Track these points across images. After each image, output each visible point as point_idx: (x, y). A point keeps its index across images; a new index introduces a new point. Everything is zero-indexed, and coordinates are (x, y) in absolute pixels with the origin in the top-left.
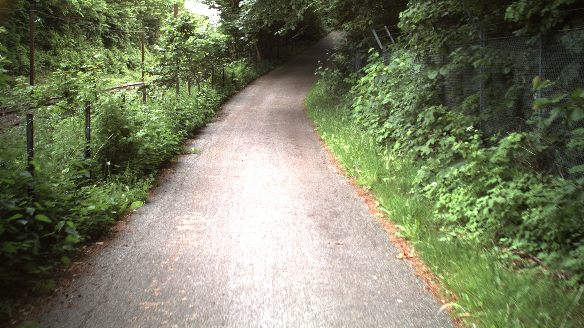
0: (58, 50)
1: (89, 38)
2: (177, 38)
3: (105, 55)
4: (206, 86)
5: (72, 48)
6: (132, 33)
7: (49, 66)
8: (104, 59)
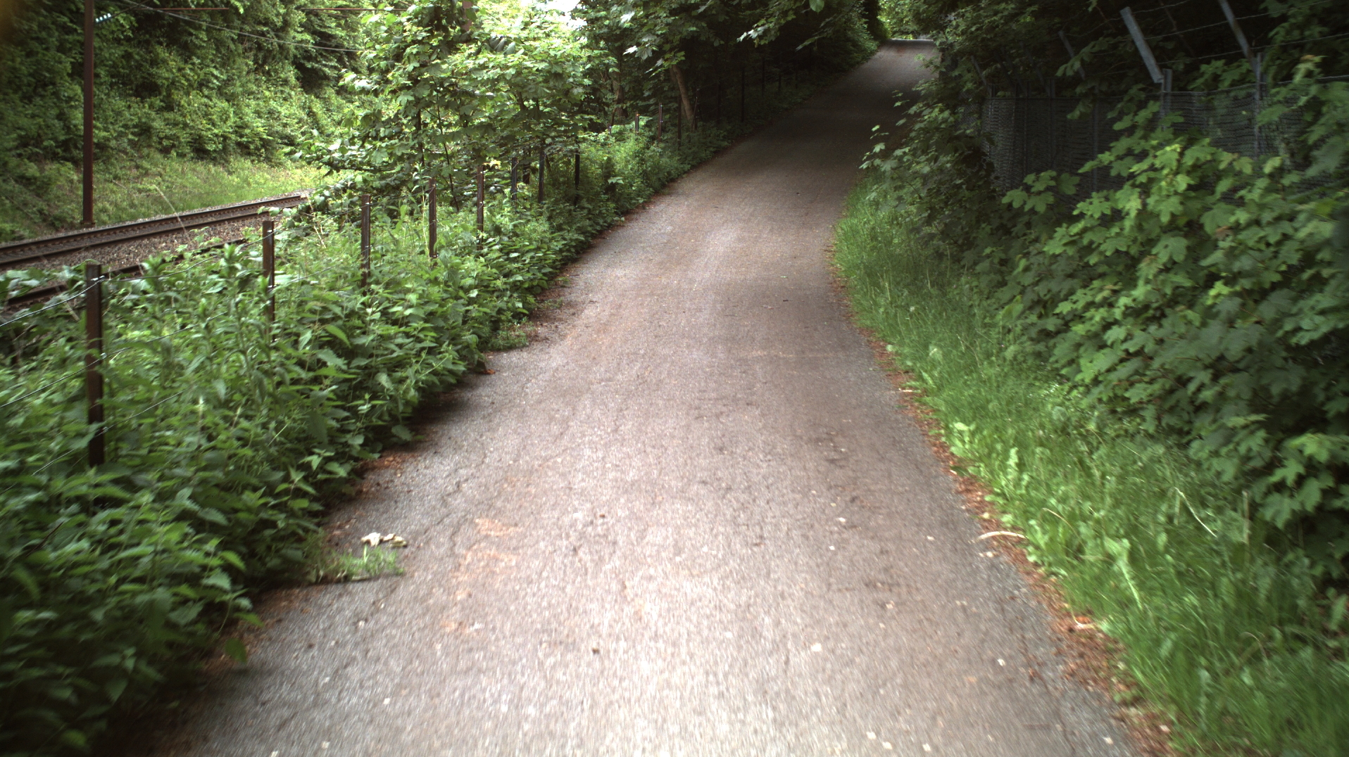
0: (176, 97)
1: (262, 66)
3: (304, 109)
5: (215, 92)
8: (300, 121)
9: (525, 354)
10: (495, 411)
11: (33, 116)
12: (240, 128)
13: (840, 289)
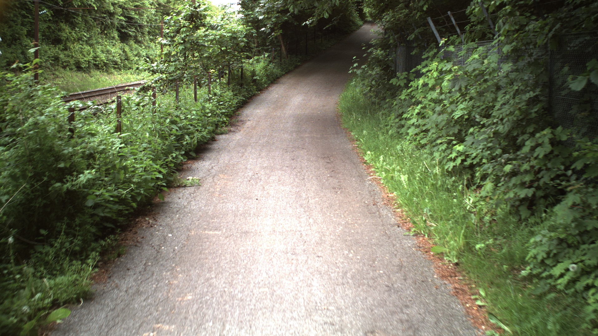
0: (68, 44)
1: (104, 31)
2: (184, 29)
3: (121, 49)
4: (218, 87)
5: (85, 42)
6: (151, 26)
7: (58, 62)
8: (120, 54)
9: (227, 136)
10: (220, 150)
11: (12, 53)
12: (95, 58)
13: (339, 116)
